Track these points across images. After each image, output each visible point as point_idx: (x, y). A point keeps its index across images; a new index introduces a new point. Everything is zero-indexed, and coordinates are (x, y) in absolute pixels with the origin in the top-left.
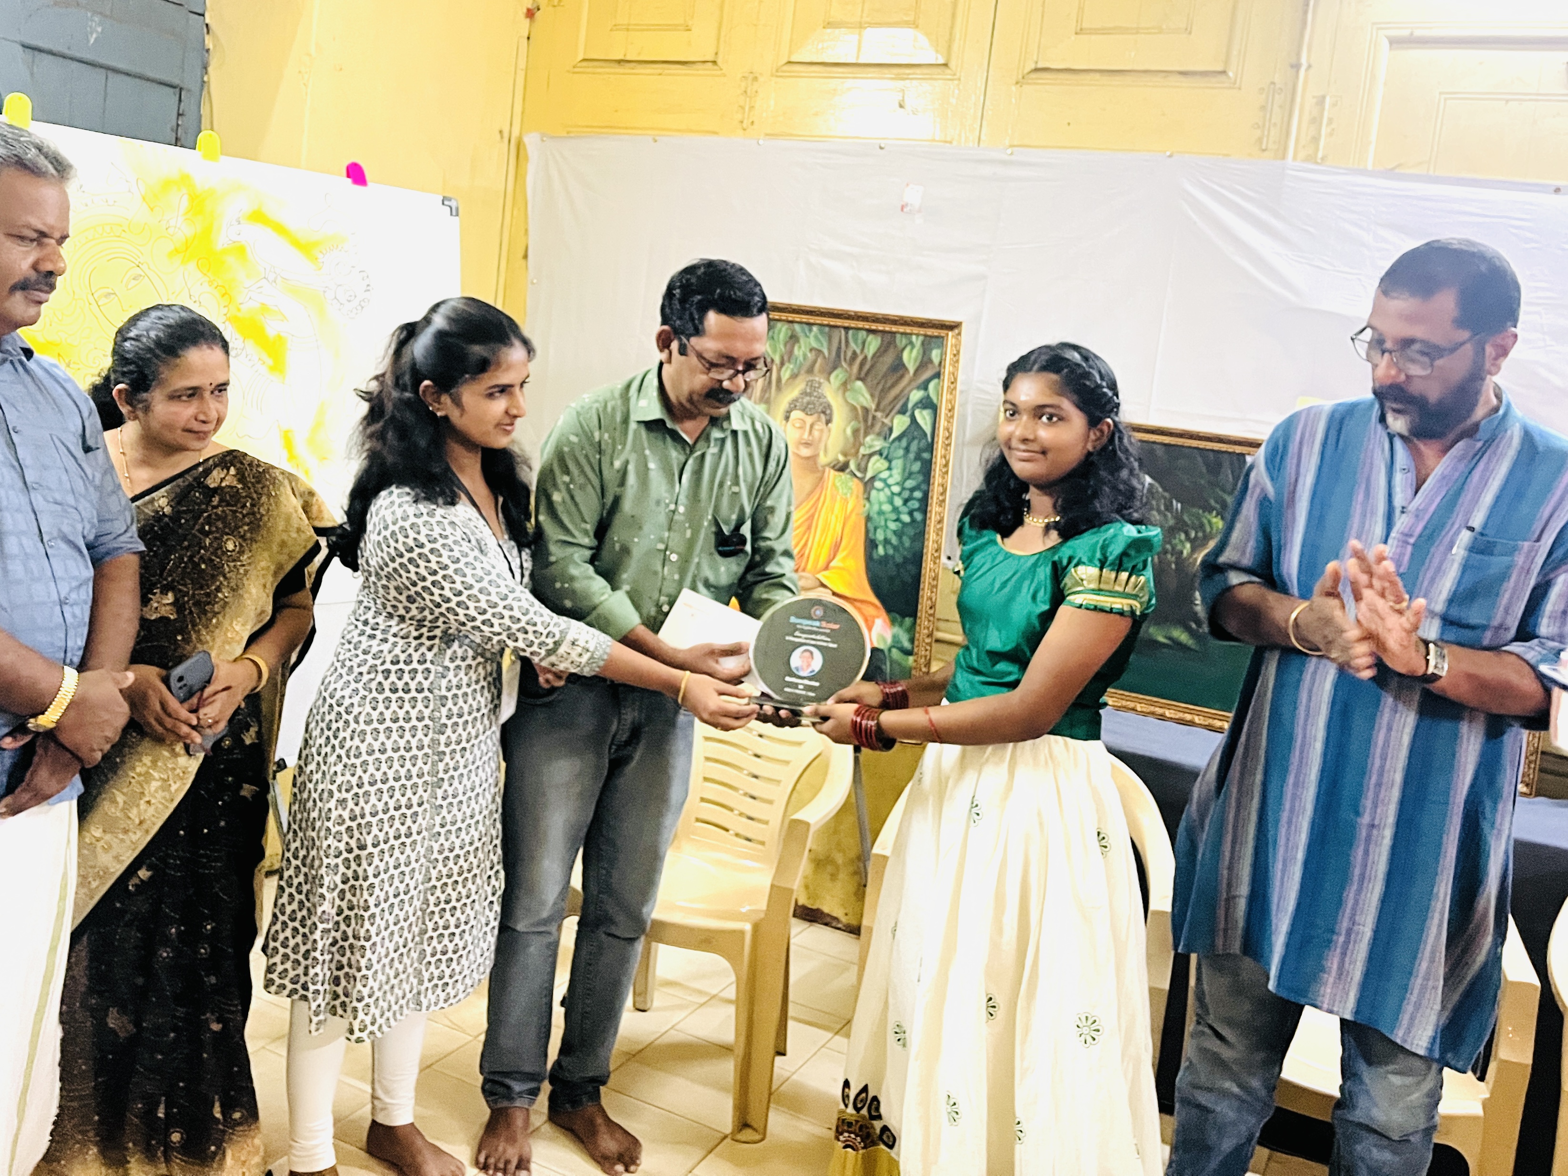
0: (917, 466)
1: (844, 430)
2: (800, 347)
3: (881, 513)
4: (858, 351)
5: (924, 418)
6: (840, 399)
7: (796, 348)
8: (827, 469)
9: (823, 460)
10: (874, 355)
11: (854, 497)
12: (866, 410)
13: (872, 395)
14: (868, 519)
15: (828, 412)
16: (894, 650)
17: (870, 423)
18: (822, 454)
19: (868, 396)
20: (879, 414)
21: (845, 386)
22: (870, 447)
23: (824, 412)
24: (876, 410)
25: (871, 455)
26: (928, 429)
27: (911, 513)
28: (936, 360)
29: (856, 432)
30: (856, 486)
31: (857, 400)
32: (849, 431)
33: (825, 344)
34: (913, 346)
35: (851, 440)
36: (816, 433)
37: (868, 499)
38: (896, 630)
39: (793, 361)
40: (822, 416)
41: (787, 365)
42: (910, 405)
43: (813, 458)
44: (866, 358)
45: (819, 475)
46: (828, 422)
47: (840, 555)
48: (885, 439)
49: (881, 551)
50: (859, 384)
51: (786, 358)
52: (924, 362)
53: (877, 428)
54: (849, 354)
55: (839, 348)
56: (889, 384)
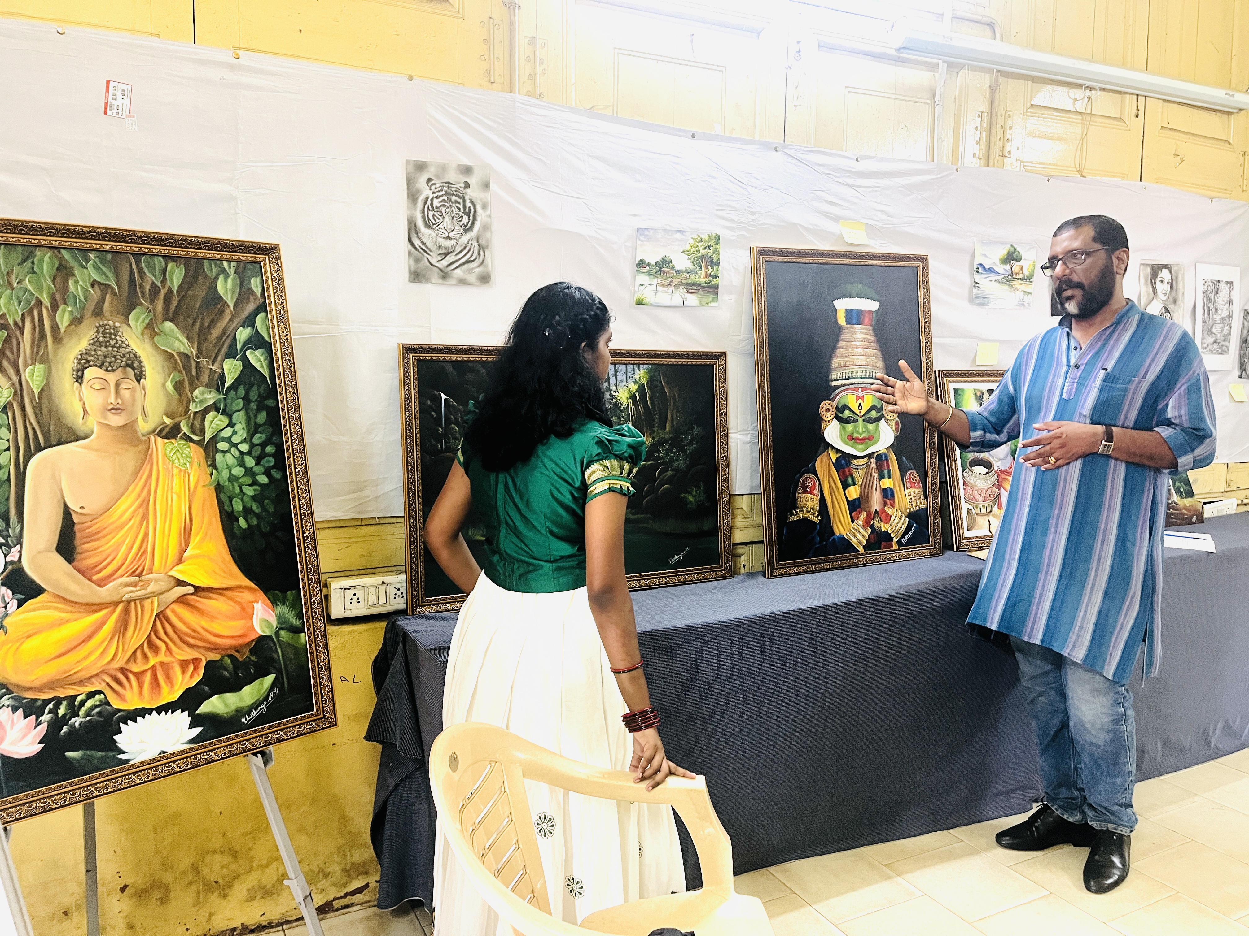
0: (262, 418)
1: (164, 385)
2: (76, 282)
3: (232, 479)
4: (159, 284)
5: (257, 358)
6: (148, 346)
7: (71, 283)
8: (152, 438)
9: (143, 427)
10: (180, 287)
11: (195, 466)
12: (185, 356)
13: (188, 338)
14: (219, 488)
15: (136, 364)
16: (282, 633)
17: (194, 372)
18: (140, 419)
19: (185, 341)
20: (204, 361)
21: (151, 329)
22: (201, 401)
23: (131, 366)
24: (198, 357)
25: (206, 411)
26: (265, 372)
27: (267, 473)
28: (258, 291)
29: (178, 386)
30: (195, 452)
31: (171, 347)
32: (170, 386)
33: (111, 276)
34: (227, 276)
35: (176, 396)
36: (126, 394)
37: (213, 465)
38: (280, 609)
39: (70, 300)
40: (129, 369)
41: (62, 307)
42: (239, 346)
43: (128, 428)
44: (170, 291)
45: (142, 447)
46: (139, 377)
47: (194, 541)
48: (218, 390)
49: (242, 523)
50: (168, 325)
51: (58, 297)
52: (244, 294)
53: (205, 378)
54: (147, 287)
55: (132, 280)
56: (206, 324)
